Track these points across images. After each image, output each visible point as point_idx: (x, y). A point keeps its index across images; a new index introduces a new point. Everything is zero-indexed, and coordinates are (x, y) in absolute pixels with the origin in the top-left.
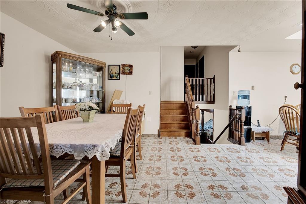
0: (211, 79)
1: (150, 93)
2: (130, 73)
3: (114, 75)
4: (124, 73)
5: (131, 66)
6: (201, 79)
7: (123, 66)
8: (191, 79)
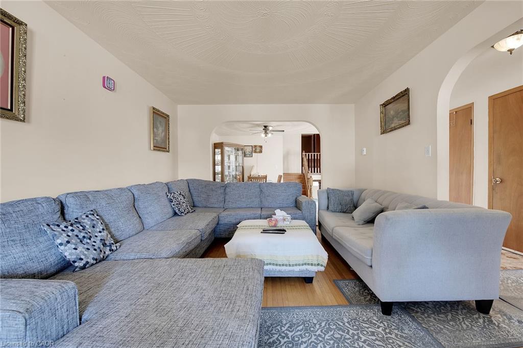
2: (261, 152)
3: (248, 153)
4: (255, 152)
5: (261, 147)
6: (319, 154)
7: (255, 146)
8: (307, 154)
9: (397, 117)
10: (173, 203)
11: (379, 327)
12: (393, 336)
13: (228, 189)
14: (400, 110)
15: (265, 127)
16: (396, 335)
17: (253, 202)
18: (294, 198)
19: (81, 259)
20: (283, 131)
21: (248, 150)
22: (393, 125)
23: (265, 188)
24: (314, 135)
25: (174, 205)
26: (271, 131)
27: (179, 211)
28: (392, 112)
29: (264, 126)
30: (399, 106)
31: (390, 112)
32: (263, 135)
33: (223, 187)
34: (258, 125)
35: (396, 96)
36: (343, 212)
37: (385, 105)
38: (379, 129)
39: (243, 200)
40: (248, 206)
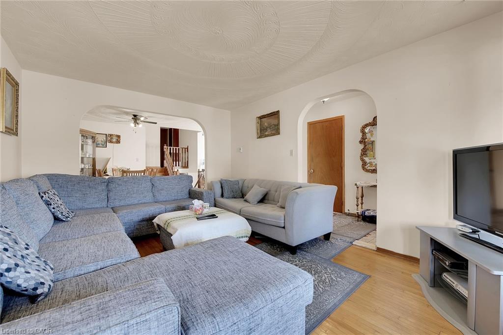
0: (185, 148)
1: (137, 160)
2: (118, 142)
3: (100, 142)
4: (111, 142)
5: (119, 137)
6: (177, 148)
7: (111, 135)
8: (169, 148)
9: (270, 128)
10: (52, 207)
11: (296, 261)
12: (305, 263)
13: (112, 186)
14: (272, 124)
15: (135, 116)
16: (306, 262)
17: (145, 197)
18: (188, 190)
19: (42, 284)
20: (156, 123)
21: (101, 139)
22: (267, 133)
23: (158, 182)
24: (171, 129)
25: (54, 208)
26: (141, 121)
27: (62, 215)
28: (266, 124)
29: (133, 115)
30: (272, 121)
31: (264, 124)
32: (132, 125)
33: (104, 182)
34: (127, 113)
35: (270, 114)
36: (235, 198)
37: (261, 118)
38: (255, 135)
39: (134, 196)
40: (140, 202)
